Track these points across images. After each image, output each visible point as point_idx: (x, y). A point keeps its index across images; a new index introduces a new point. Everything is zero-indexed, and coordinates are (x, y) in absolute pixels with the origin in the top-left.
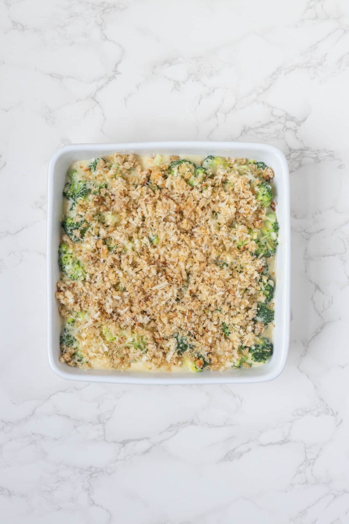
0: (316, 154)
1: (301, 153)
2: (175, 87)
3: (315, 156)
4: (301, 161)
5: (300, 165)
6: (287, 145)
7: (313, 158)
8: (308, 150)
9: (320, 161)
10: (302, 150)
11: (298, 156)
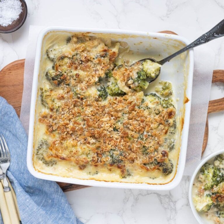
0: (173, 218)
1: (173, 209)
2: (214, 127)
3: (172, 218)
4: (168, 209)
5: (166, 209)
6: (178, 200)
7: (170, 216)
8: (175, 213)
9: (168, 221)
10: (175, 210)
11: (171, 207)
